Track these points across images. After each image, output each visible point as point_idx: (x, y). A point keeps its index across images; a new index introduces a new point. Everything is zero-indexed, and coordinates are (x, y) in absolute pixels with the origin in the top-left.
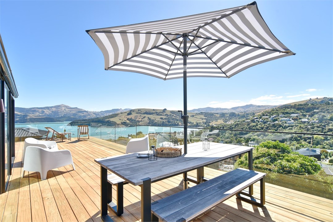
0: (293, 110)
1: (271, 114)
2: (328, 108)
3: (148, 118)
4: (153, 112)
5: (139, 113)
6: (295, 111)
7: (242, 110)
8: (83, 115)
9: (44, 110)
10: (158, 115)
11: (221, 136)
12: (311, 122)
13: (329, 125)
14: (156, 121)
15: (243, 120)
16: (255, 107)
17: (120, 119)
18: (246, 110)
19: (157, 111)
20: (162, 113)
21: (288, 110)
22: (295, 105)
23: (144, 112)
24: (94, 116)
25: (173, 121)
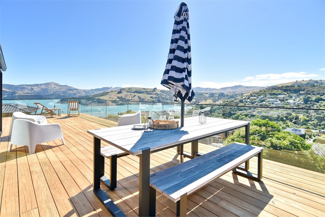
0: (280, 91)
1: (259, 95)
2: (313, 90)
3: (138, 96)
4: (144, 91)
5: (129, 92)
6: (282, 92)
7: (231, 91)
8: (73, 92)
9: (33, 87)
10: (148, 94)
11: (210, 115)
12: (296, 103)
13: (314, 106)
14: (146, 100)
15: (232, 100)
16: (243, 88)
17: (110, 98)
18: (235, 90)
19: (147, 90)
20: (152, 92)
21: (275, 91)
22: (282, 86)
23: (135, 91)
24: (84, 94)
25: (163, 100)
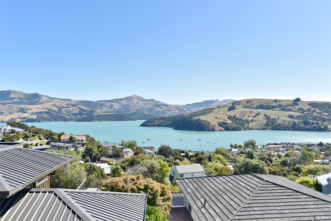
3: (265, 115)
4: (275, 104)
5: (248, 106)
8: (161, 110)
9: (113, 104)
10: (283, 110)
14: (280, 122)
17: (216, 118)
19: (281, 104)
23: (258, 105)
24: (176, 113)
25: (315, 122)
